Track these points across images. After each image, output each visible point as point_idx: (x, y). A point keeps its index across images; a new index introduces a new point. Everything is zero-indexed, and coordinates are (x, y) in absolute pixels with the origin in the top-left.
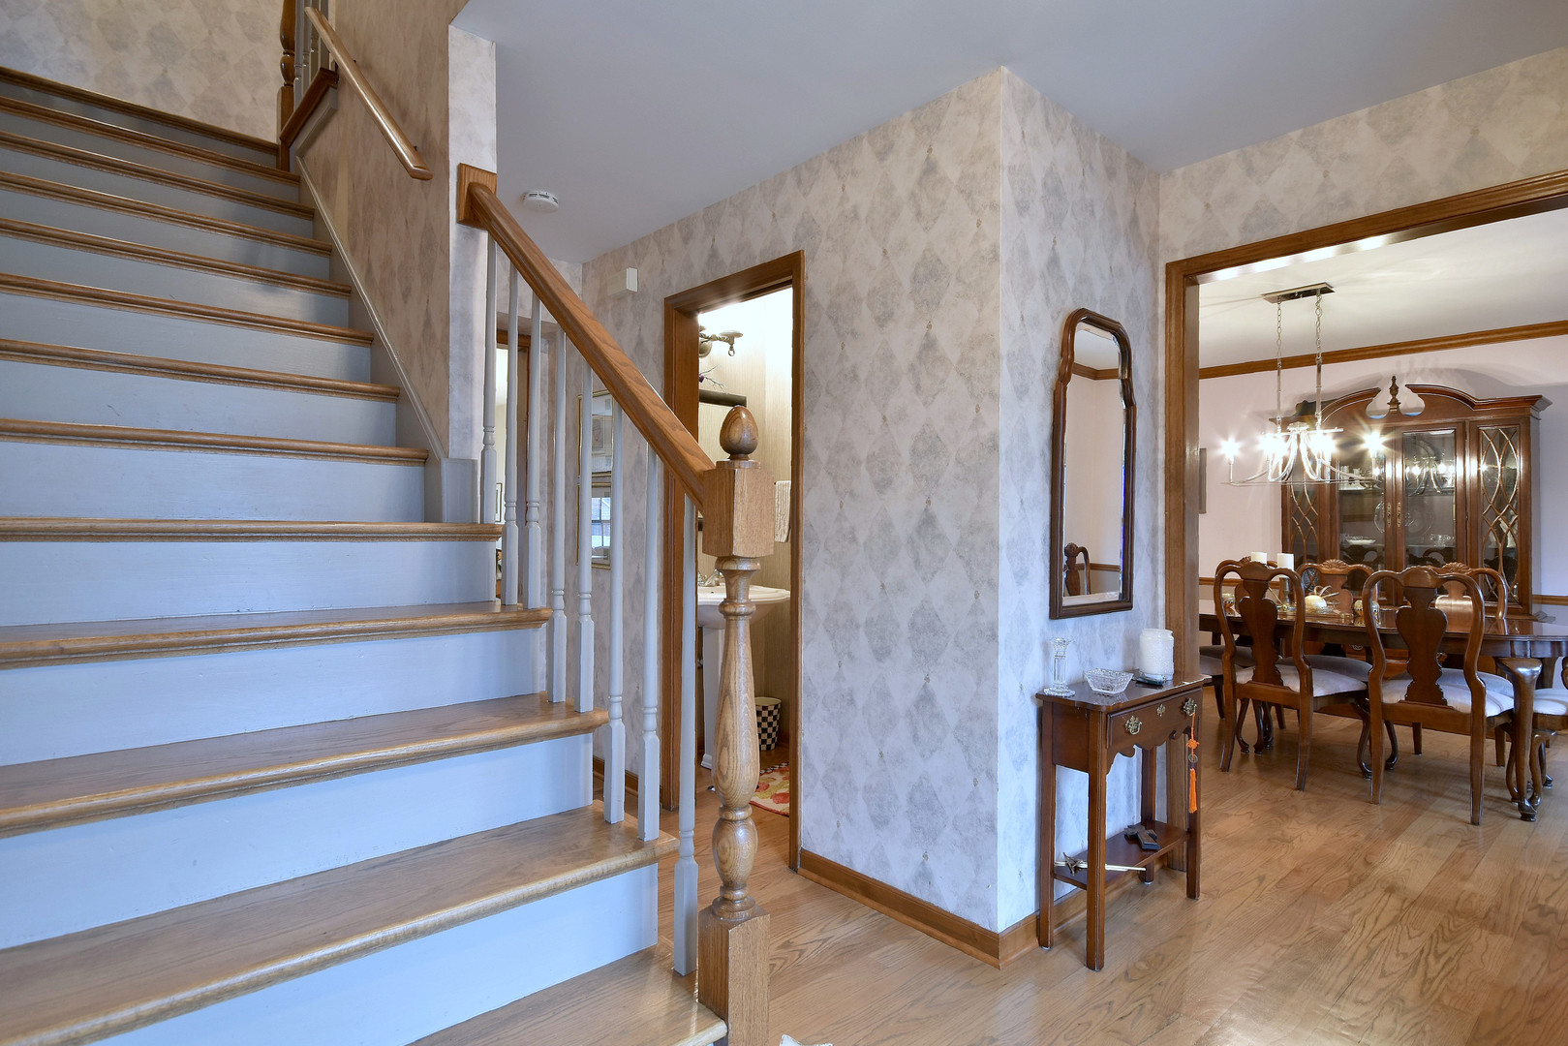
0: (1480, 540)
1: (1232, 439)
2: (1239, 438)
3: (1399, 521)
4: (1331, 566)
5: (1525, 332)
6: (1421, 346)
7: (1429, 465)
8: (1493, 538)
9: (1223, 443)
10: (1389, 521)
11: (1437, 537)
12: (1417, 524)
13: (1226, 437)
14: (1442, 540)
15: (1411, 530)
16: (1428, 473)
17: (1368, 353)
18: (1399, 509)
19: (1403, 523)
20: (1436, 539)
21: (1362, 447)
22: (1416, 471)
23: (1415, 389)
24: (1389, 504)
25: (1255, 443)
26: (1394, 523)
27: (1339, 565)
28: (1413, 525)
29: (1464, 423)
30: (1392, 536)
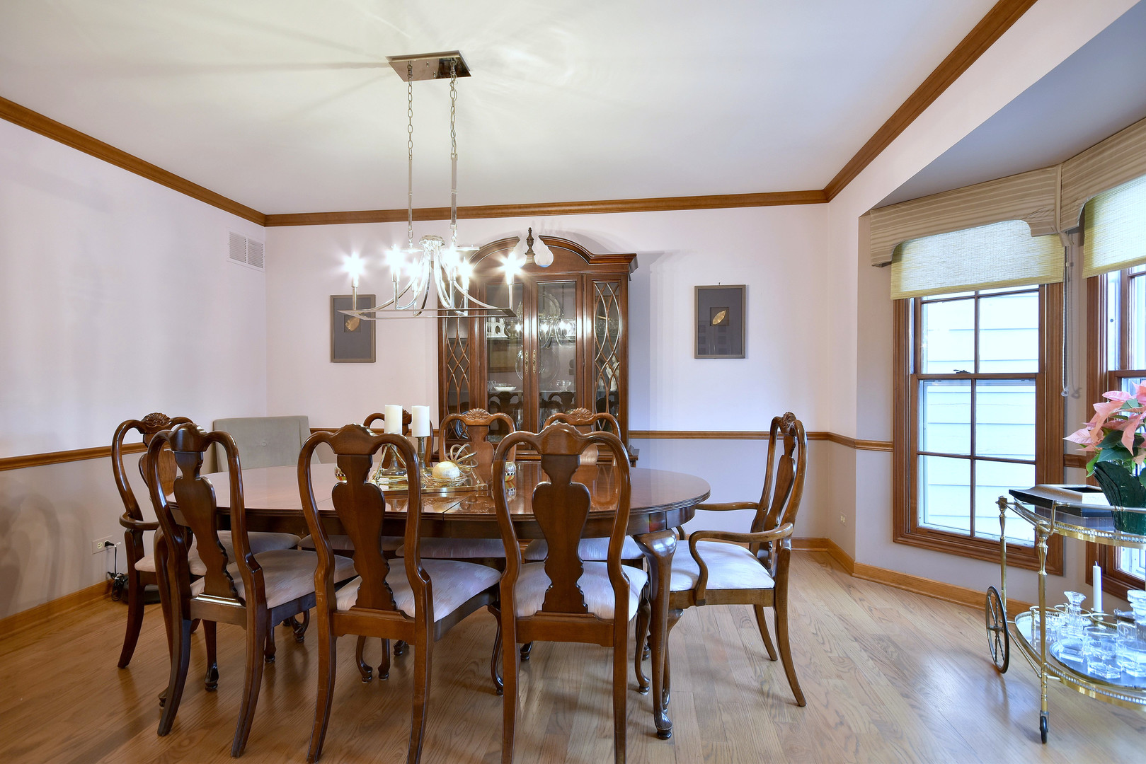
0: (593, 386)
1: (355, 254)
2: (364, 254)
3: (534, 368)
4: (474, 416)
5: (620, 206)
6: (550, 209)
7: (554, 324)
8: (602, 383)
9: (345, 259)
10: (527, 368)
11: (562, 382)
12: (547, 370)
13: (349, 253)
14: (566, 385)
15: (543, 376)
16: (553, 331)
17: (510, 211)
18: (534, 356)
19: (538, 370)
20: (561, 385)
21: (500, 270)
22: (545, 328)
23: (546, 240)
24: (527, 352)
25: (381, 257)
26: (531, 369)
27: (482, 414)
28: (545, 371)
29: (582, 277)
30: (529, 381)
